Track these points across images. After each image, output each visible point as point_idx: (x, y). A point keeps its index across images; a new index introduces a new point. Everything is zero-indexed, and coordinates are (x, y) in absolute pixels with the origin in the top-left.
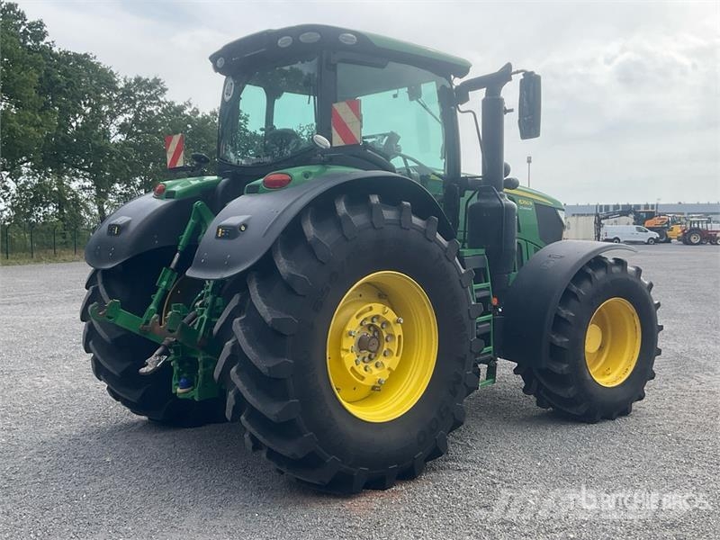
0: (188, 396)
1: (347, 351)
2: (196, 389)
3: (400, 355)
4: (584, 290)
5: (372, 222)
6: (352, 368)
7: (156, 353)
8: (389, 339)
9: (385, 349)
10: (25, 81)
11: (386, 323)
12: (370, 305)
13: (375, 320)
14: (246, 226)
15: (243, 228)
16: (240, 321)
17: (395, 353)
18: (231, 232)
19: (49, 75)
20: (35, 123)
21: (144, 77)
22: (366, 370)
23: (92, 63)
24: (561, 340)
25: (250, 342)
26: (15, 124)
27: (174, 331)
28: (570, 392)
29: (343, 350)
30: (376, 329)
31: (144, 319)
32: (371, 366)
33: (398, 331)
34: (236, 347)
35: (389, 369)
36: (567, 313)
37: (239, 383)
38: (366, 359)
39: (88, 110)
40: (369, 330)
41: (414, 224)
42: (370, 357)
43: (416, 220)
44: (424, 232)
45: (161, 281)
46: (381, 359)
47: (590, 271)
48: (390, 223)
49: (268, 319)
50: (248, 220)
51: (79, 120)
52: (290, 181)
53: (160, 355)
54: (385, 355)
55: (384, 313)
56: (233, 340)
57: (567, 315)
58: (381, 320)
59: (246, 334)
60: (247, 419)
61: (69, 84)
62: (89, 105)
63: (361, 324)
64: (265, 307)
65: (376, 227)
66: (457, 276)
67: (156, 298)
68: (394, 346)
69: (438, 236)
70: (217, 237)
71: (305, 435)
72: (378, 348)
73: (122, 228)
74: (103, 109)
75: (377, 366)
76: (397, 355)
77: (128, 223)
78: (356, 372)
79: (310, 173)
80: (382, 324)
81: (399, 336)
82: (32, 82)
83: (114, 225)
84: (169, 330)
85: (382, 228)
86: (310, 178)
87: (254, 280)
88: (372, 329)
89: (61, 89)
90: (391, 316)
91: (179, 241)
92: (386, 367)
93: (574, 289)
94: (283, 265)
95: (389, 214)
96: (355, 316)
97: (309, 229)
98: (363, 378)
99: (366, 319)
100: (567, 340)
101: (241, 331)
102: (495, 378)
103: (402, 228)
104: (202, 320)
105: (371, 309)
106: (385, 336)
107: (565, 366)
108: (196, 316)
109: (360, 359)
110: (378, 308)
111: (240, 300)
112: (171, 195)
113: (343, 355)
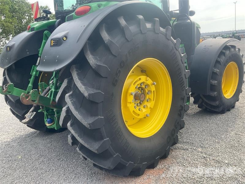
0: (52, 127)
1: (130, 103)
2: (55, 124)
3: (155, 100)
4: (223, 59)
5: (141, 30)
6: (134, 111)
7: (31, 110)
8: (149, 93)
9: (147, 98)
10: (5, 9)
11: (147, 85)
12: (139, 77)
13: (142, 84)
14: (66, 37)
15: (65, 39)
16: (69, 96)
17: (152, 99)
18: (58, 42)
19: (13, 7)
20: (10, 22)
21: (43, 6)
22: (139, 110)
23: (27, 3)
24: (215, 82)
25: (76, 109)
26: (4, 23)
27: (35, 101)
28: (217, 103)
29: (128, 102)
30: (142, 89)
31: (27, 91)
32: (142, 107)
33: (153, 88)
34: (68, 111)
35: (150, 108)
36: (217, 70)
37: (73, 132)
38: (139, 104)
39: (27, 17)
40: (139, 90)
41: (161, 31)
42: (140, 103)
43: (161, 29)
44: (166, 35)
45: (33, 72)
46: (146, 103)
47: (224, 51)
48: (149, 30)
49: (86, 94)
50: (67, 33)
51: (25, 21)
52: (90, 9)
53: (33, 111)
54: (147, 101)
55: (147, 80)
56: (66, 106)
57: (217, 71)
58: (145, 84)
59: (74, 104)
60: (80, 150)
61: (19, 9)
62: (27, 16)
63: (136, 88)
64: (83, 87)
65: (143, 33)
66: (180, 58)
67: (31, 80)
68: (151, 96)
69: (172, 37)
70: (51, 46)
71: (114, 156)
72: (145, 98)
73: (11, 48)
74: (32, 17)
75: (144, 107)
76: (153, 100)
77: (14, 45)
78: (135, 113)
79: (101, 5)
80: (146, 86)
81: (154, 91)
82: (7, 9)
83: (8, 47)
84: (32, 101)
85: (146, 33)
86: (102, 8)
87: (75, 70)
88: (140, 89)
89: (17, 11)
90: (150, 81)
91: (39, 52)
92: (149, 107)
93: (219, 60)
94: (92, 60)
95: (149, 26)
96: (133, 84)
97: (105, 36)
98: (139, 115)
99: (138, 85)
100: (217, 82)
101: (70, 102)
102: (189, 102)
103: (156, 33)
104: (52, 92)
105: (140, 79)
106: (147, 92)
107: (216, 93)
108: (50, 89)
109: (136, 105)
110: (143, 78)
111: (68, 83)
112: (33, 29)
113: (128, 105)
